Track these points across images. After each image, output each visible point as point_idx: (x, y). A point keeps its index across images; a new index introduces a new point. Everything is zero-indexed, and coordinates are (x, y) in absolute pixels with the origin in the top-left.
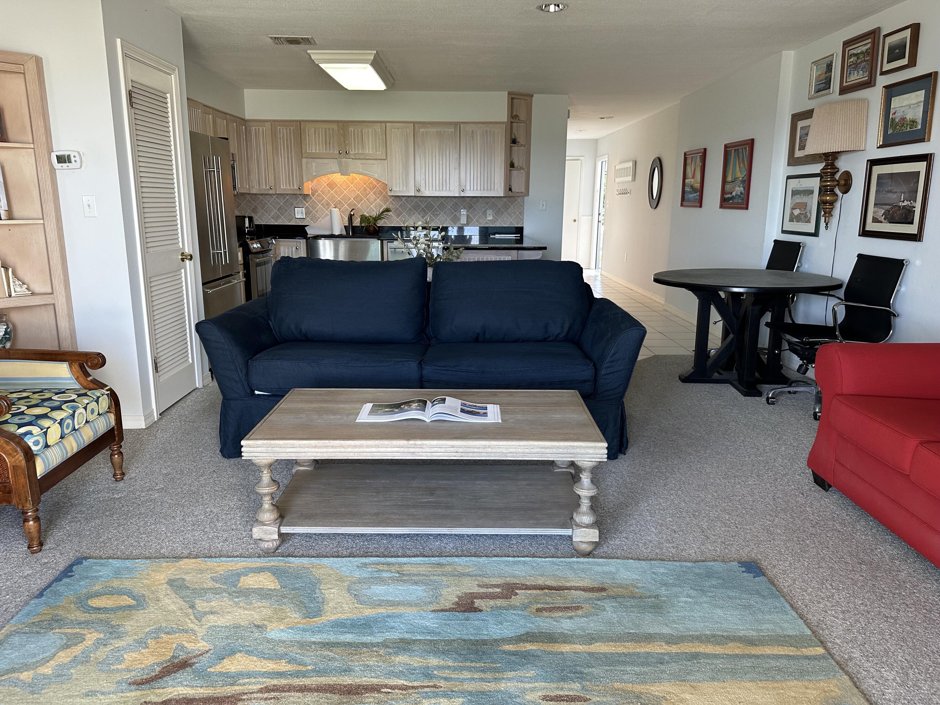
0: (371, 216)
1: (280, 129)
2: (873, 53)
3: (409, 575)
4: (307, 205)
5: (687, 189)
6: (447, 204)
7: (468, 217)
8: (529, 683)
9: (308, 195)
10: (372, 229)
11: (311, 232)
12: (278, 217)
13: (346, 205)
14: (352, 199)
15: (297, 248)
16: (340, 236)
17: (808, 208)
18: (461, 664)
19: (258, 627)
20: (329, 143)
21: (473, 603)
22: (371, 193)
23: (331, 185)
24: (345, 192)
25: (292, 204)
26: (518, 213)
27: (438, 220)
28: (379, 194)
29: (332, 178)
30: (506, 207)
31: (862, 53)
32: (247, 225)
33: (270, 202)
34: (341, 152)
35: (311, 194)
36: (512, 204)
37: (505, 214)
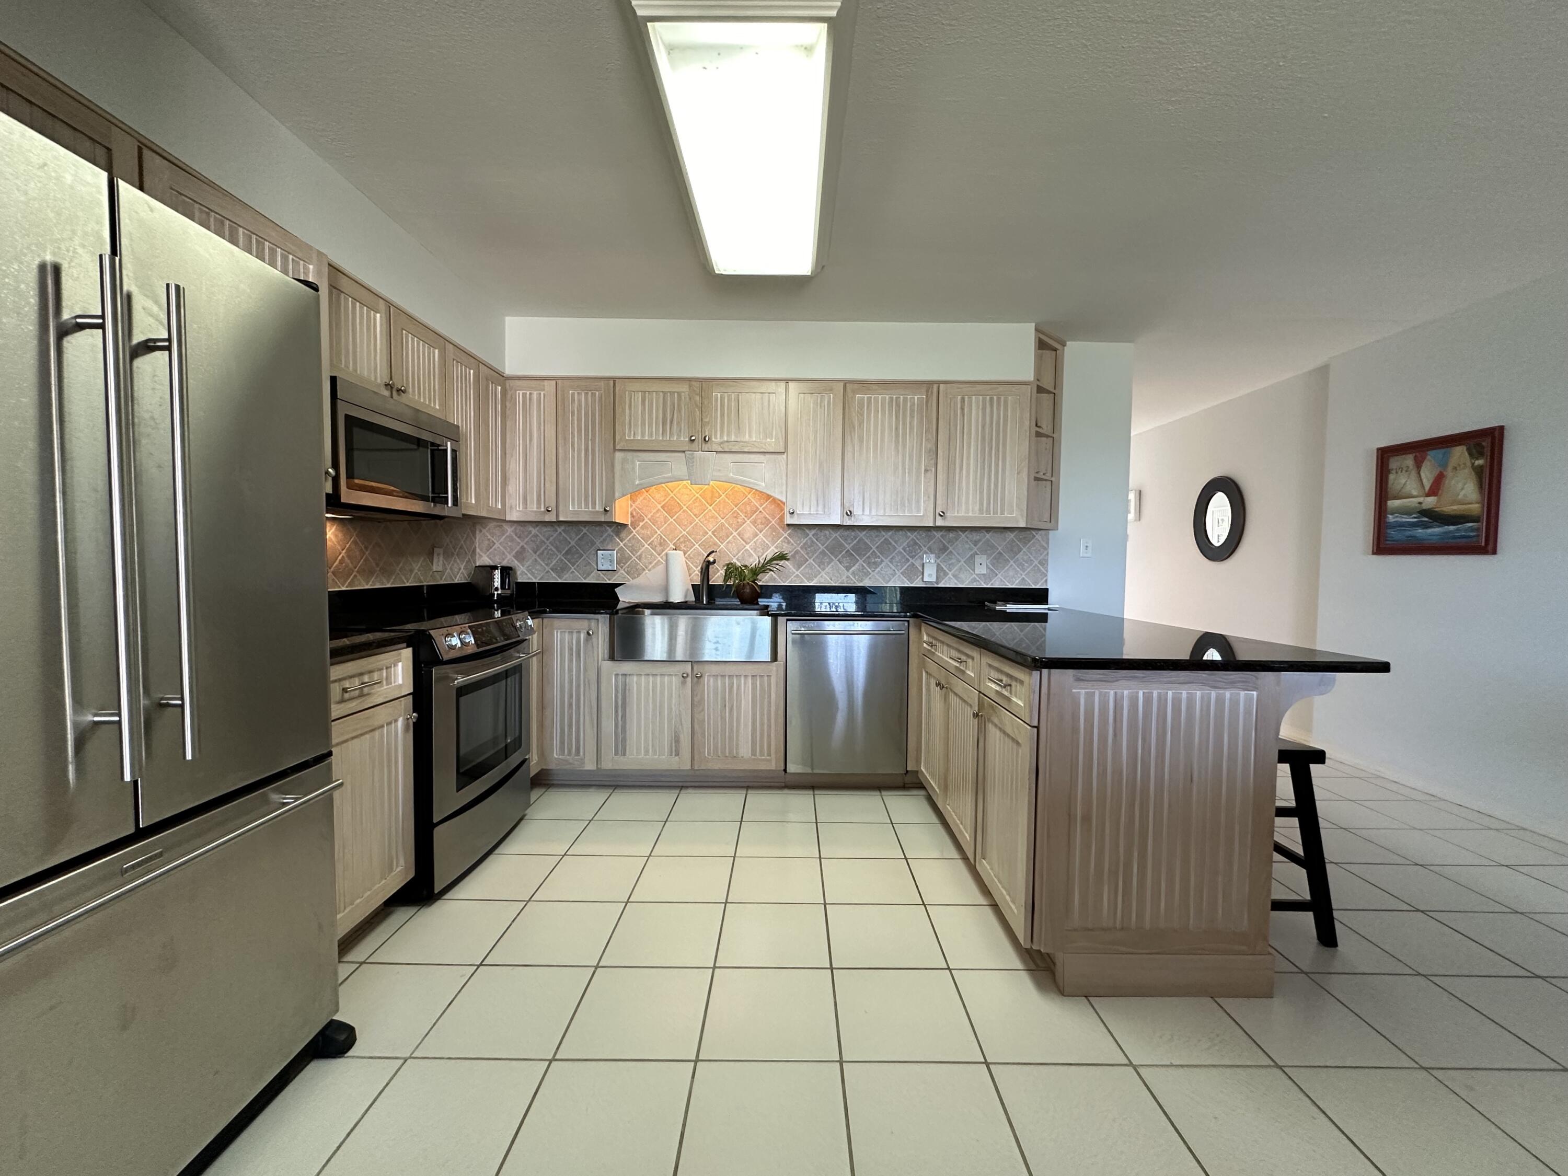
0: (746, 566)
1: (573, 395)
4: (622, 544)
6: (896, 542)
7: (939, 568)
9: (624, 526)
10: (748, 590)
11: (625, 597)
12: (564, 569)
13: (697, 546)
14: (710, 533)
15: (588, 633)
16: (683, 606)
20: (671, 422)
22: (748, 522)
23: (671, 507)
24: (697, 520)
25: (593, 543)
26: (1036, 562)
27: (877, 573)
28: (762, 523)
29: (672, 495)
30: (1013, 551)
32: (497, 583)
33: (551, 538)
34: (693, 438)
35: (630, 524)
36: (1025, 544)
37: (1010, 565)
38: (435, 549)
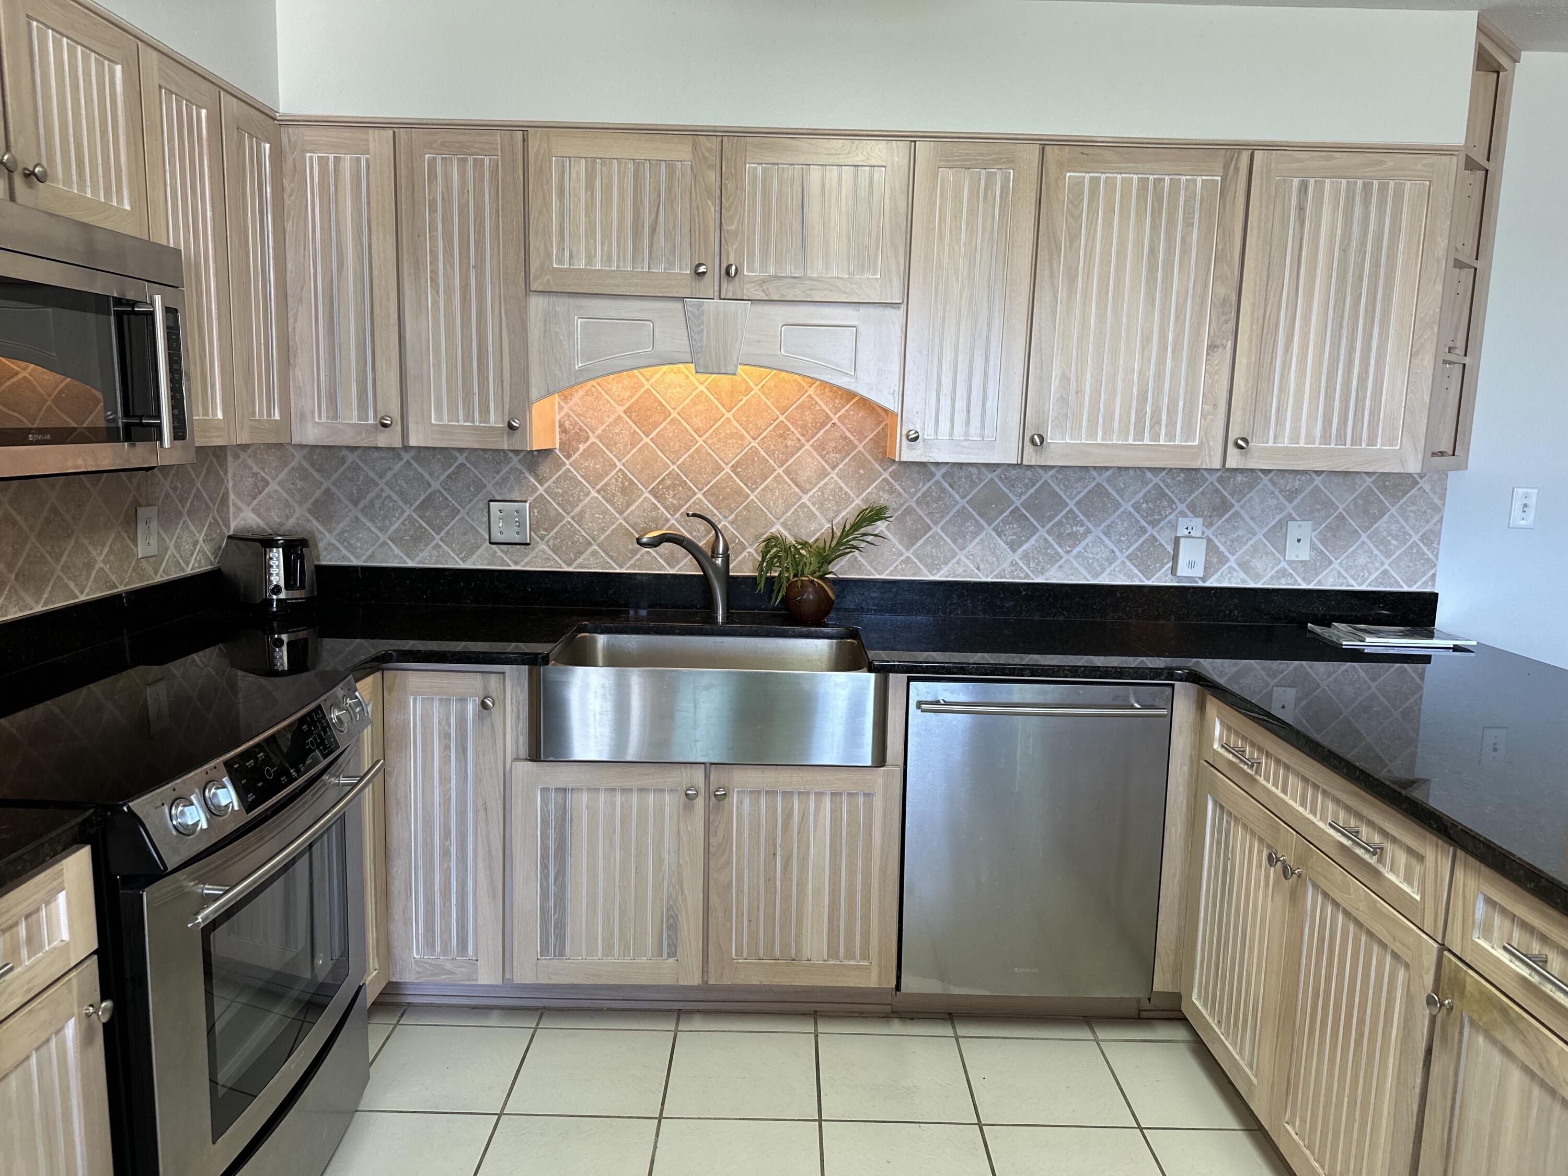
0: (805, 544)
1: (432, 162)
4: (541, 490)
6: (1120, 492)
7: (1211, 547)
9: (545, 453)
10: (810, 595)
12: (418, 539)
13: (700, 495)
14: (728, 469)
15: (484, 705)
20: (653, 230)
22: (808, 446)
24: (700, 441)
25: (480, 486)
26: (1416, 538)
27: (1076, 557)
28: (836, 450)
29: (647, 386)
30: (1369, 513)
32: (277, 576)
33: (390, 474)
34: (702, 269)
35: (557, 447)
36: (1395, 498)
37: (1360, 541)
38: (140, 510)
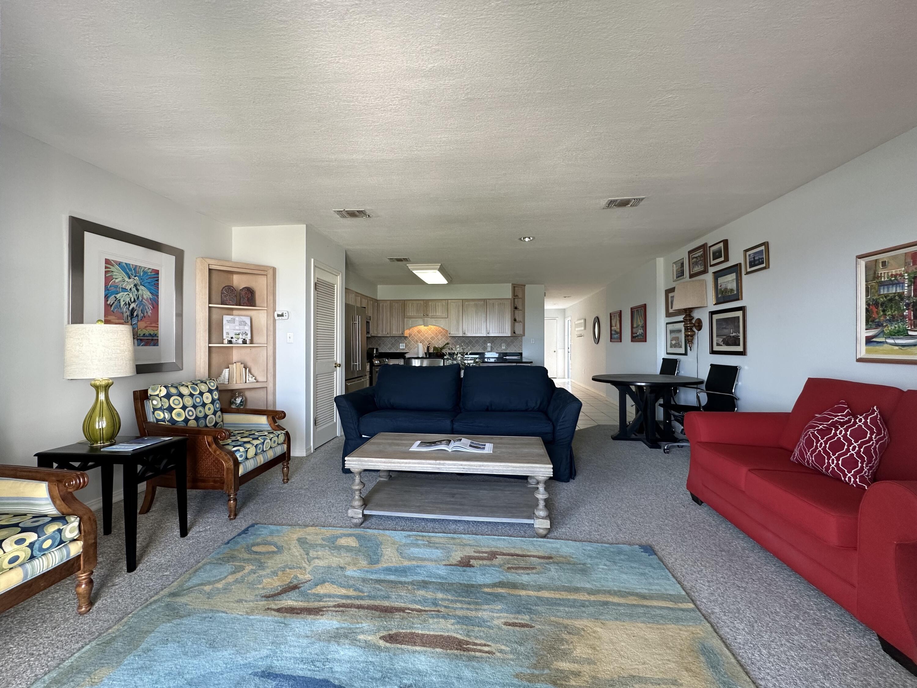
0: (438, 347)
1: (394, 304)
2: (704, 256)
3: (434, 543)
4: (406, 342)
5: (613, 332)
6: (480, 340)
7: (491, 347)
8: (497, 613)
9: (407, 337)
10: (439, 354)
11: (407, 356)
12: (390, 348)
13: (426, 342)
14: (429, 339)
16: (422, 358)
17: (680, 340)
18: (456, 598)
19: (341, 568)
20: (419, 311)
21: (469, 562)
22: (440, 335)
23: (419, 332)
24: (426, 335)
25: (399, 342)
26: (519, 345)
27: (475, 349)
28: (443, 335)
29: (419, 328)
30: (512, 342)
31: (699, 256)
33: (387, 340)
34: (424, 315)
36: (516, 341)
37: (512, 346)
